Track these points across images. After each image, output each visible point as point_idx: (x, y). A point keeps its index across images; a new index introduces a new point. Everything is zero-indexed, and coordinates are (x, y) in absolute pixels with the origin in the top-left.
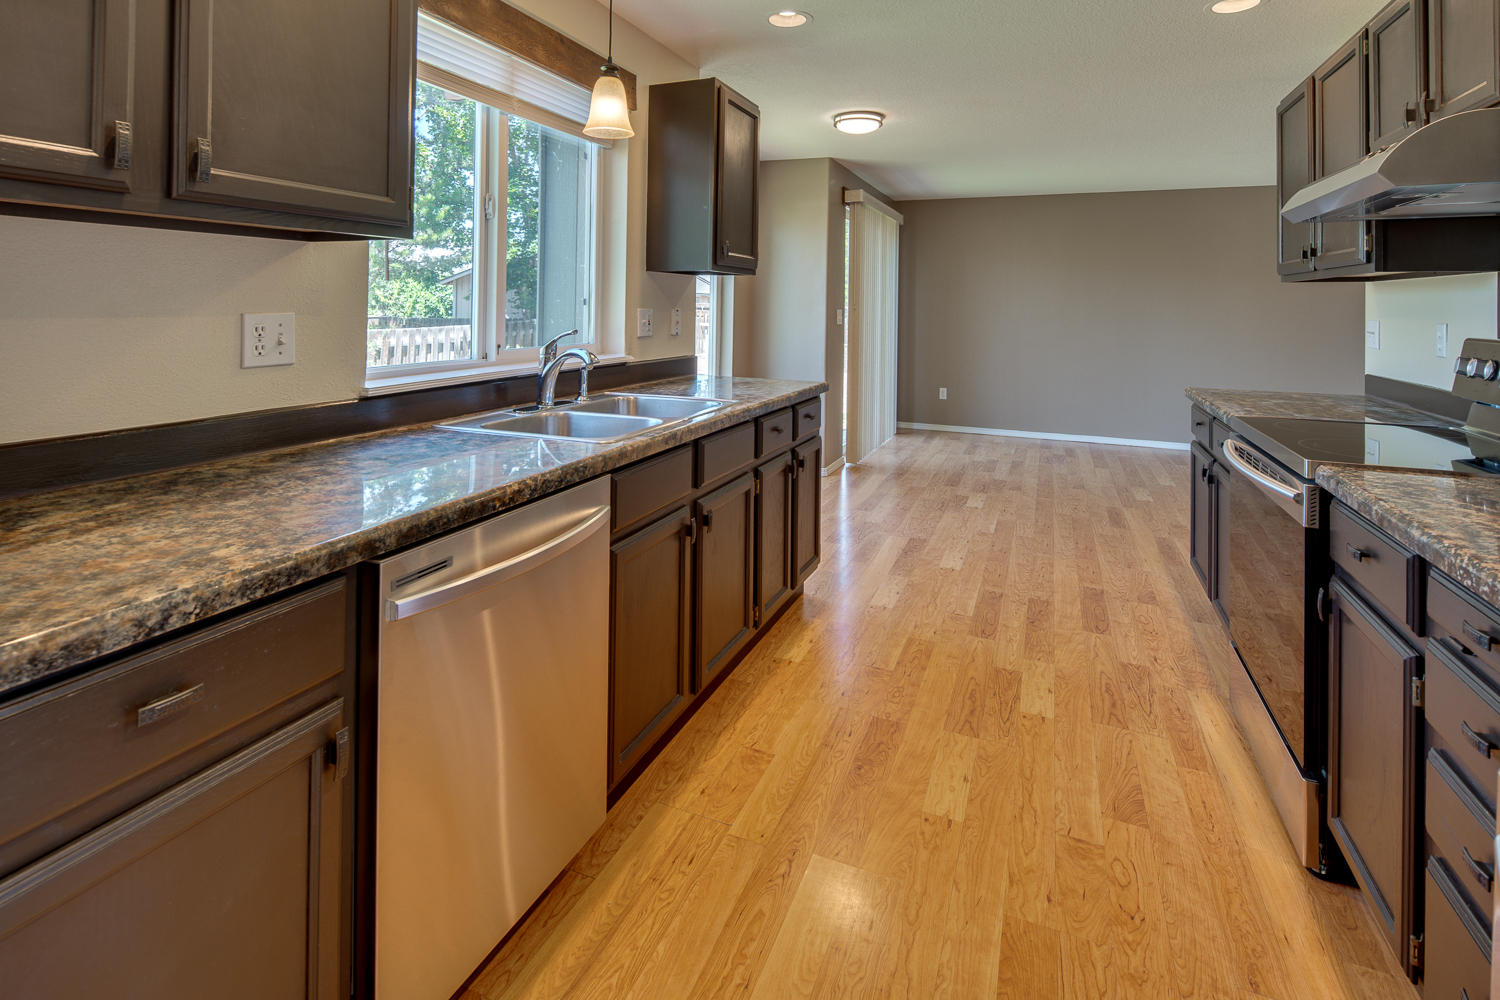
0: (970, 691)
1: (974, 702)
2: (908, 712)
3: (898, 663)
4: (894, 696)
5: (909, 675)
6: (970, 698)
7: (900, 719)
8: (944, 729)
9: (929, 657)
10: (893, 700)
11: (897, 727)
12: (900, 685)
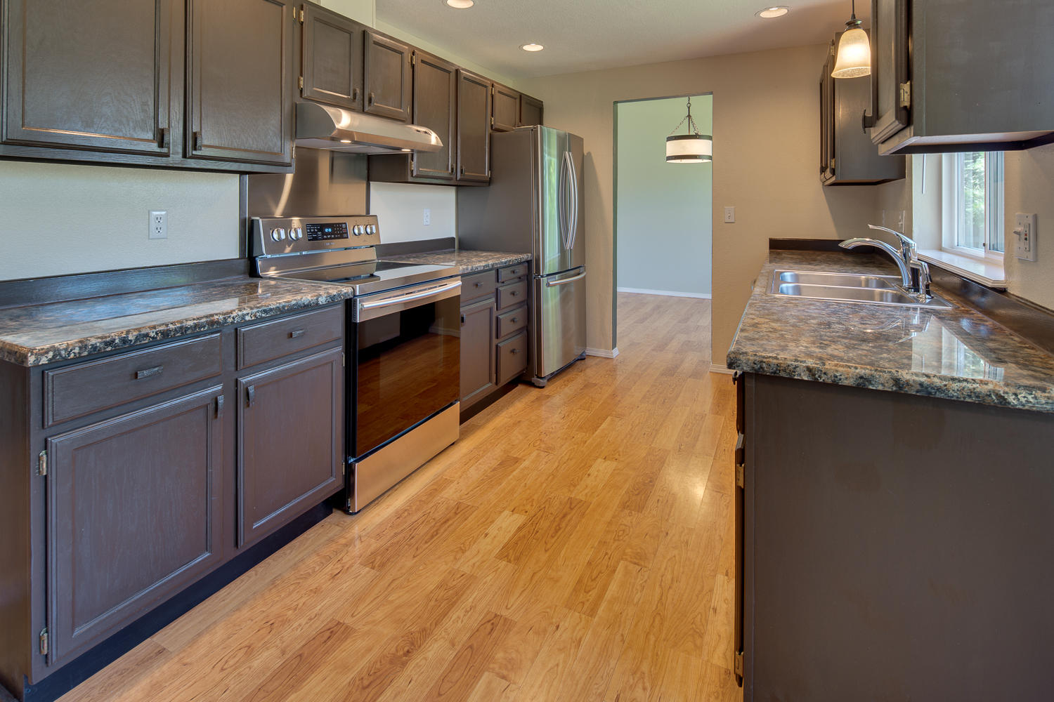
0: (556, 538)
1: (559, 525)
2: (614, 517)
3: (614, 571)
4: (624, 531)
5: (606, 554)
6: (560, 529)
7: (622, 511)
8: (591, 503)
9: (580, 581)
10: (624, 527)
11: (624, 506)
12: (616, 543)
